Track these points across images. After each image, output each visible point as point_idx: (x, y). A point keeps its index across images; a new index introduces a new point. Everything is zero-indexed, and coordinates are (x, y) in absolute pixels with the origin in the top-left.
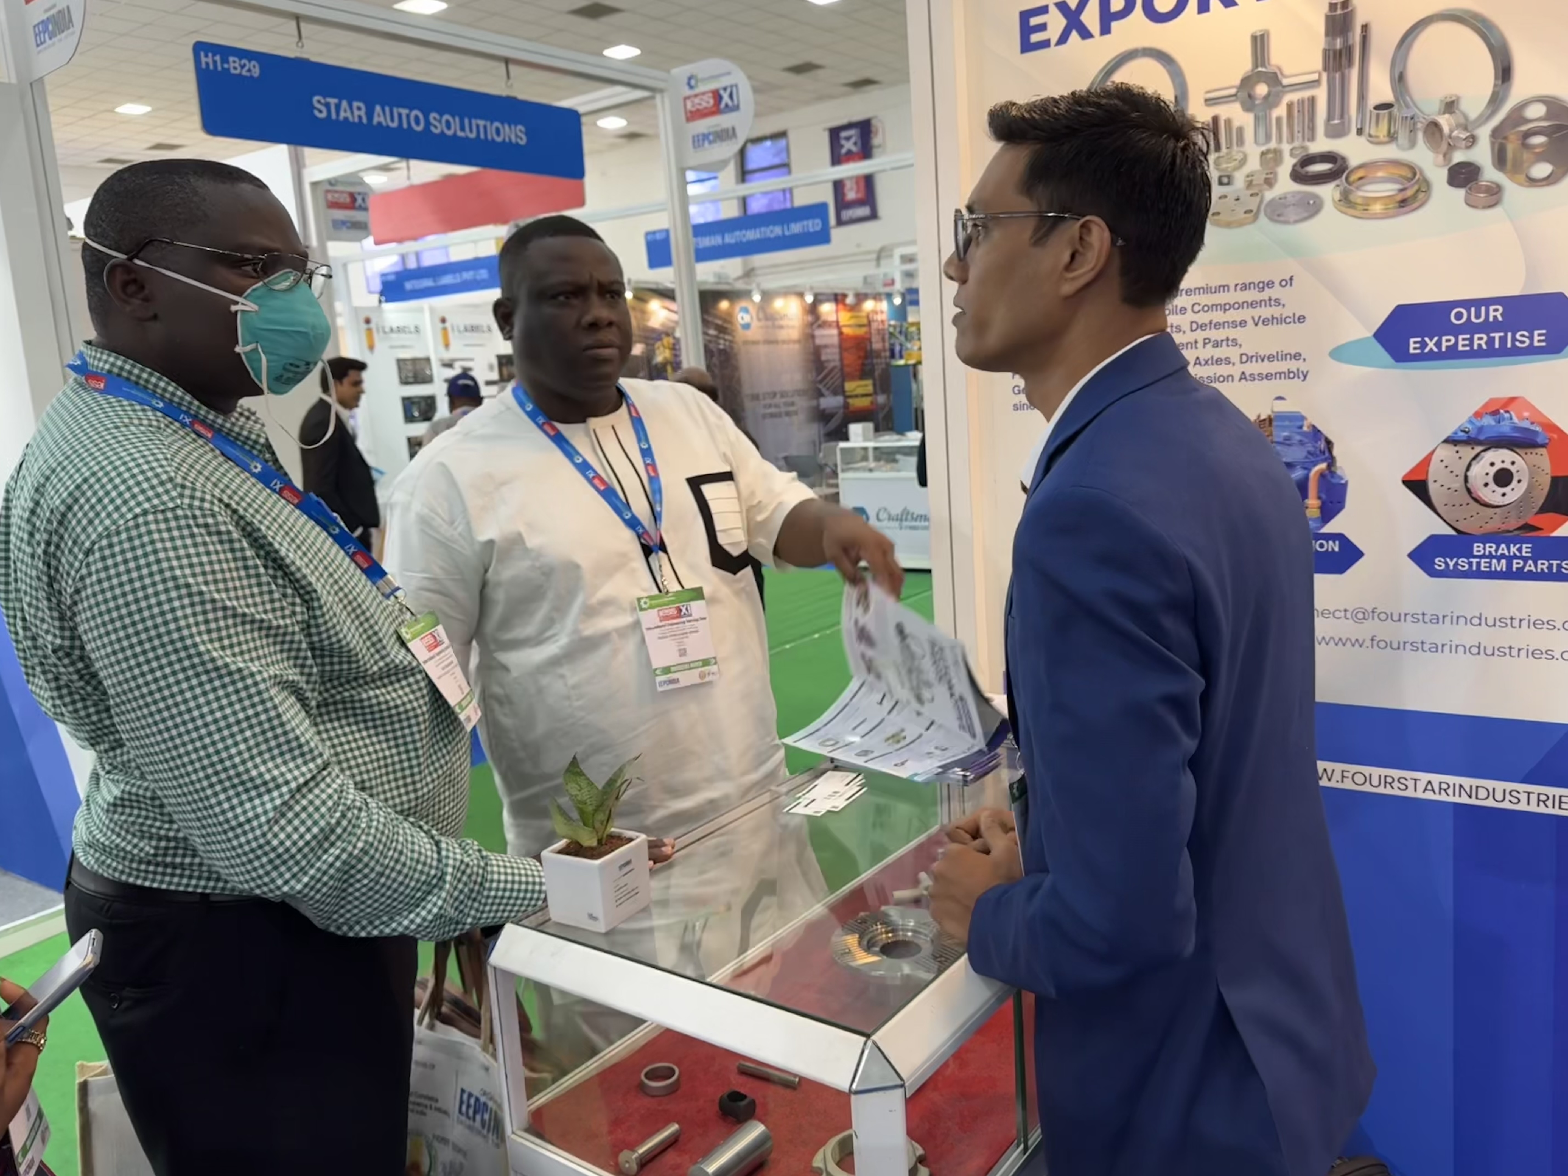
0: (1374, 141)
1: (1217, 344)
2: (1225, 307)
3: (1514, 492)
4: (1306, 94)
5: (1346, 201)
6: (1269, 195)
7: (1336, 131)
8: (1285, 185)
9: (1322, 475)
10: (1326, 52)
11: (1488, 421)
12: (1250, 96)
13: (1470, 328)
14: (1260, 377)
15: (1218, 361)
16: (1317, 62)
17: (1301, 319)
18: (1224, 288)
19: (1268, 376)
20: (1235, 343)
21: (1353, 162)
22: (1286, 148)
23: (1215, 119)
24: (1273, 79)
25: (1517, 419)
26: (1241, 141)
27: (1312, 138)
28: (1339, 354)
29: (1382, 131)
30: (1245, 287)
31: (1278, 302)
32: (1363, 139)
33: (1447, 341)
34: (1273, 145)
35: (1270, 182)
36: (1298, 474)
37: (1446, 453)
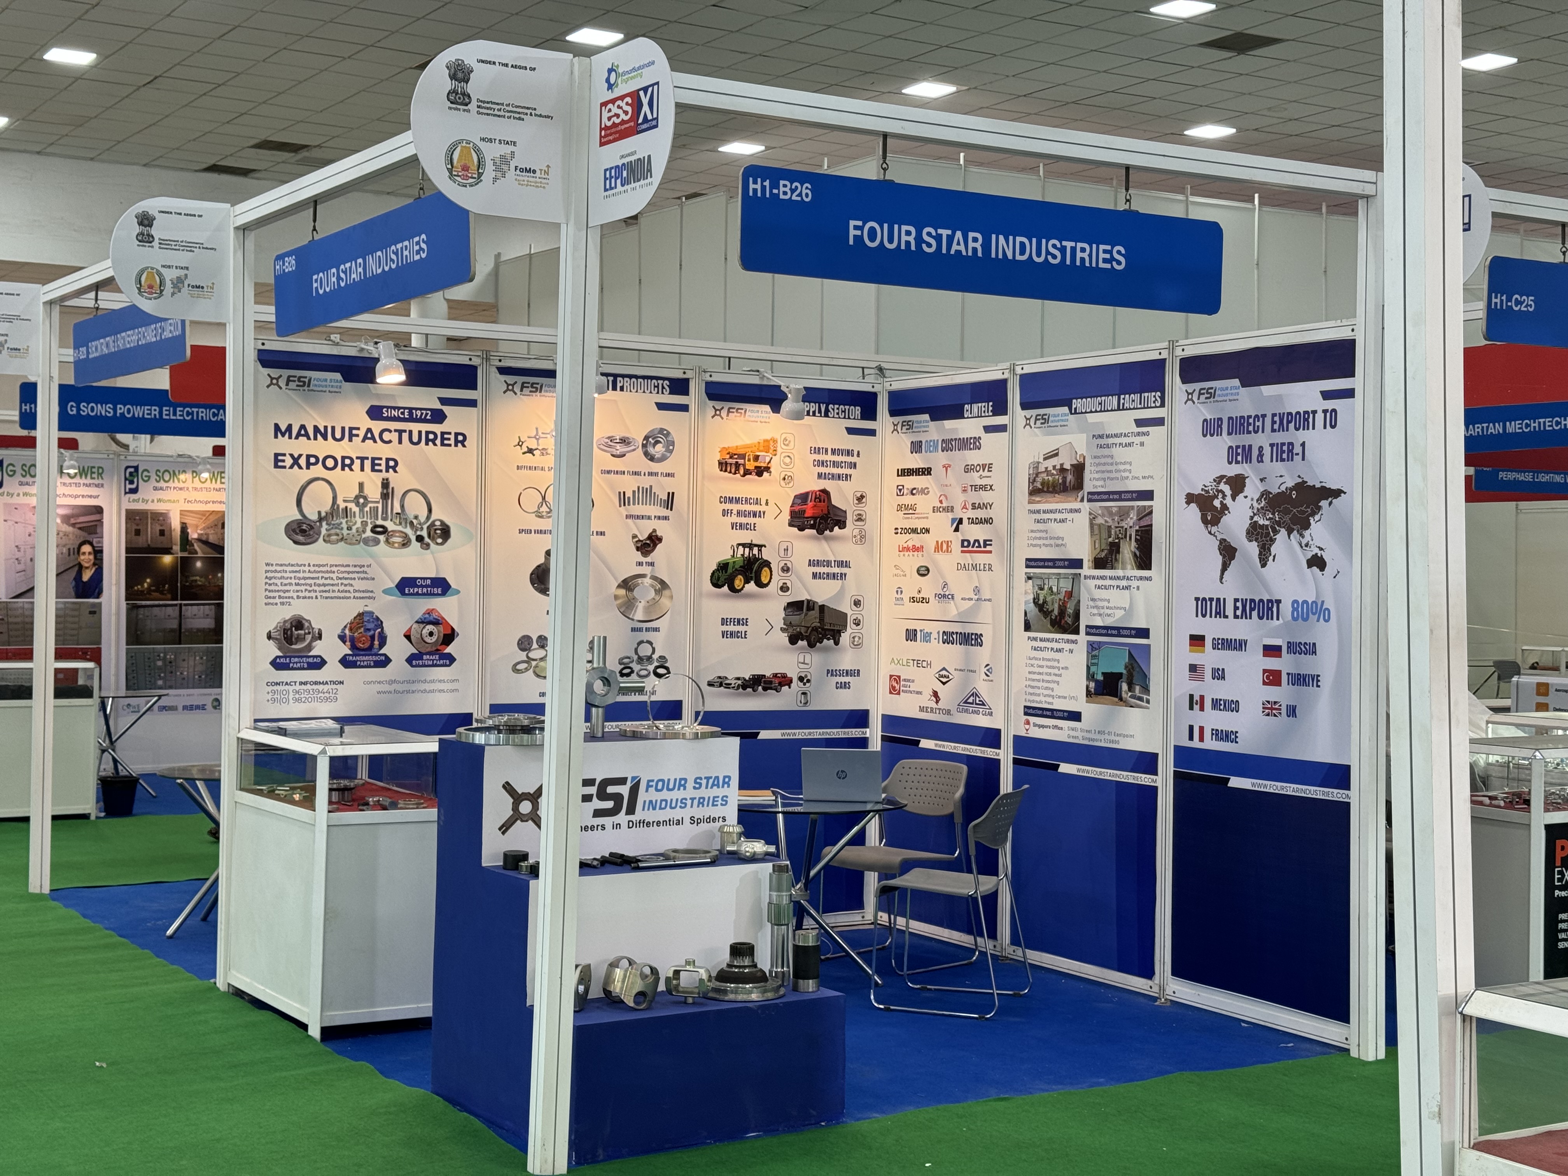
0: (395, 523)
1: (346, 585)
2: (349, 573)
3: (434, 639)
4: (376, 505)
5: (387, 541)
6: (364, 536)
7: (385, 519)
8: (369, 533)
9: (379, 633)
10: (381, 494)
11: (427, 616)
12: (358, 502)
13: (422, 586)
14: (361, 598)
15: (346, 591)
16: (379, 496)
17: (373, 579)
18: (348, 566)
19: (363, 598)
20: (352, 585)
21: (389, 529)
22: (369, 521)
23: (346, 507)
24: (365, 498)
25: (434, 615)
26: (355, 517)
27: (377, 519)
28: (386, 592)
29: (398, 522)
30: (355, 566)
31: (366, 573)
32: (392, 523)
33: (416, 590)
34: (365, 519)
35: (364, 532)
36: (372, 632)
37: (415, 626)
